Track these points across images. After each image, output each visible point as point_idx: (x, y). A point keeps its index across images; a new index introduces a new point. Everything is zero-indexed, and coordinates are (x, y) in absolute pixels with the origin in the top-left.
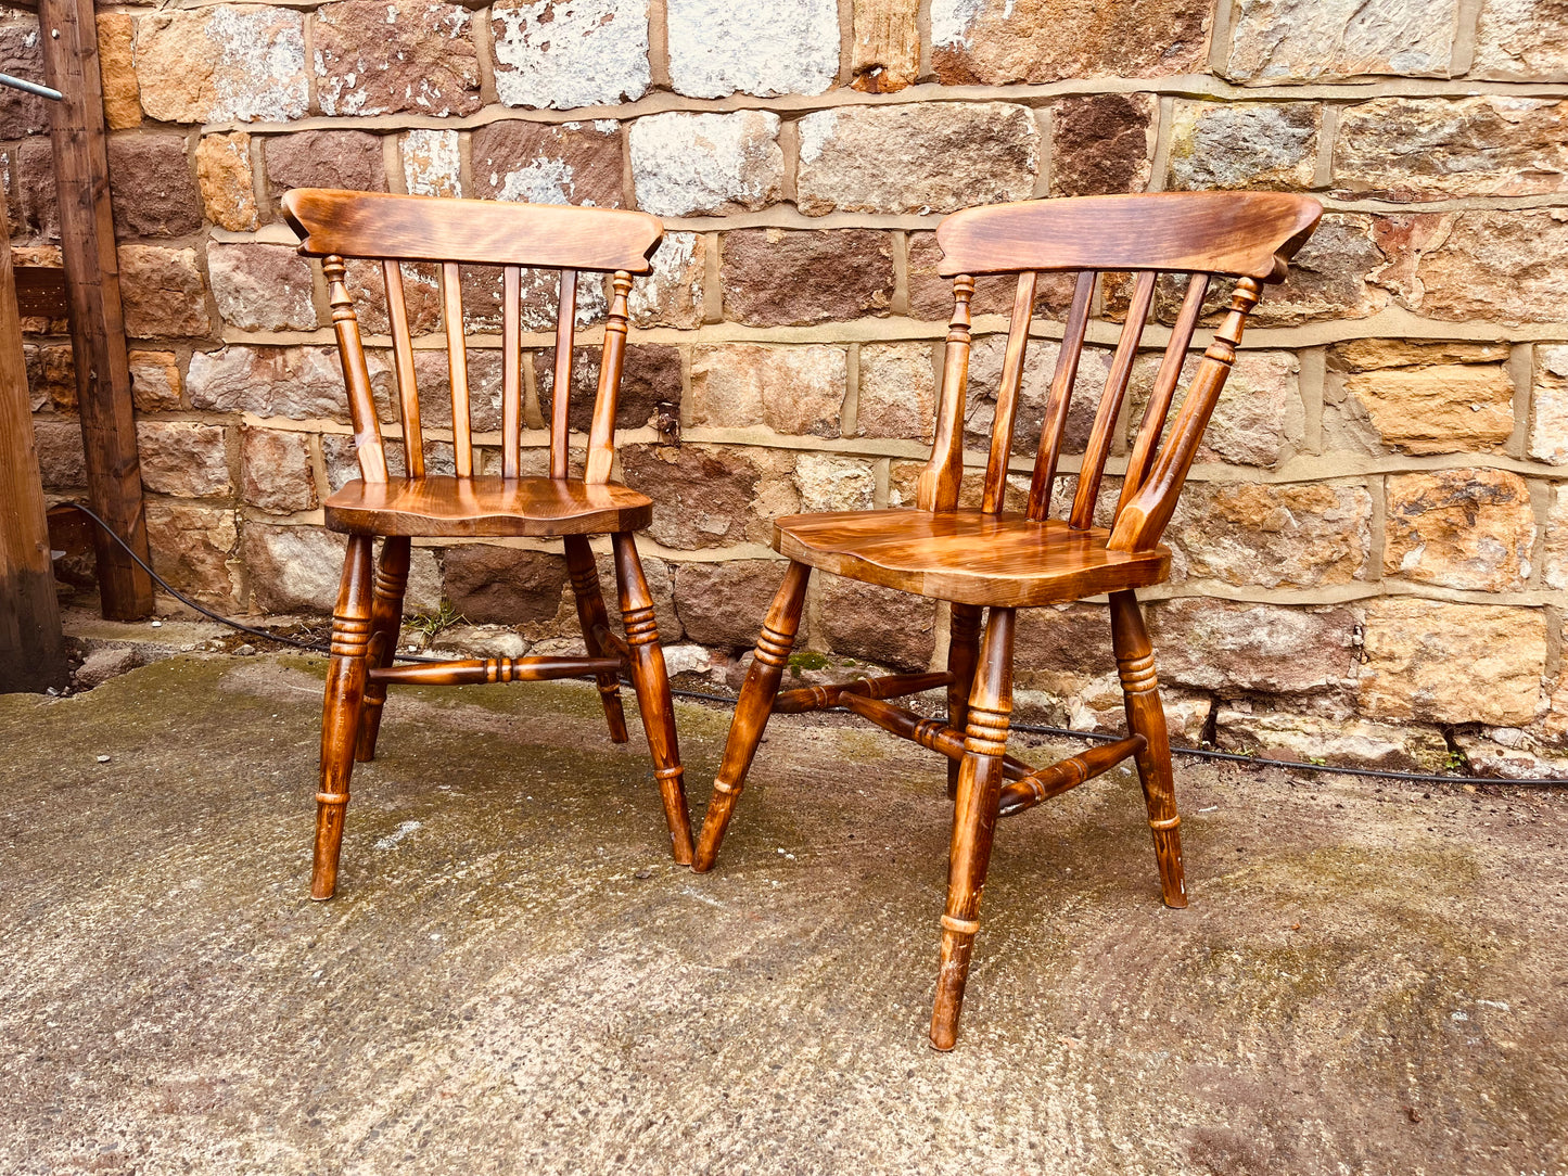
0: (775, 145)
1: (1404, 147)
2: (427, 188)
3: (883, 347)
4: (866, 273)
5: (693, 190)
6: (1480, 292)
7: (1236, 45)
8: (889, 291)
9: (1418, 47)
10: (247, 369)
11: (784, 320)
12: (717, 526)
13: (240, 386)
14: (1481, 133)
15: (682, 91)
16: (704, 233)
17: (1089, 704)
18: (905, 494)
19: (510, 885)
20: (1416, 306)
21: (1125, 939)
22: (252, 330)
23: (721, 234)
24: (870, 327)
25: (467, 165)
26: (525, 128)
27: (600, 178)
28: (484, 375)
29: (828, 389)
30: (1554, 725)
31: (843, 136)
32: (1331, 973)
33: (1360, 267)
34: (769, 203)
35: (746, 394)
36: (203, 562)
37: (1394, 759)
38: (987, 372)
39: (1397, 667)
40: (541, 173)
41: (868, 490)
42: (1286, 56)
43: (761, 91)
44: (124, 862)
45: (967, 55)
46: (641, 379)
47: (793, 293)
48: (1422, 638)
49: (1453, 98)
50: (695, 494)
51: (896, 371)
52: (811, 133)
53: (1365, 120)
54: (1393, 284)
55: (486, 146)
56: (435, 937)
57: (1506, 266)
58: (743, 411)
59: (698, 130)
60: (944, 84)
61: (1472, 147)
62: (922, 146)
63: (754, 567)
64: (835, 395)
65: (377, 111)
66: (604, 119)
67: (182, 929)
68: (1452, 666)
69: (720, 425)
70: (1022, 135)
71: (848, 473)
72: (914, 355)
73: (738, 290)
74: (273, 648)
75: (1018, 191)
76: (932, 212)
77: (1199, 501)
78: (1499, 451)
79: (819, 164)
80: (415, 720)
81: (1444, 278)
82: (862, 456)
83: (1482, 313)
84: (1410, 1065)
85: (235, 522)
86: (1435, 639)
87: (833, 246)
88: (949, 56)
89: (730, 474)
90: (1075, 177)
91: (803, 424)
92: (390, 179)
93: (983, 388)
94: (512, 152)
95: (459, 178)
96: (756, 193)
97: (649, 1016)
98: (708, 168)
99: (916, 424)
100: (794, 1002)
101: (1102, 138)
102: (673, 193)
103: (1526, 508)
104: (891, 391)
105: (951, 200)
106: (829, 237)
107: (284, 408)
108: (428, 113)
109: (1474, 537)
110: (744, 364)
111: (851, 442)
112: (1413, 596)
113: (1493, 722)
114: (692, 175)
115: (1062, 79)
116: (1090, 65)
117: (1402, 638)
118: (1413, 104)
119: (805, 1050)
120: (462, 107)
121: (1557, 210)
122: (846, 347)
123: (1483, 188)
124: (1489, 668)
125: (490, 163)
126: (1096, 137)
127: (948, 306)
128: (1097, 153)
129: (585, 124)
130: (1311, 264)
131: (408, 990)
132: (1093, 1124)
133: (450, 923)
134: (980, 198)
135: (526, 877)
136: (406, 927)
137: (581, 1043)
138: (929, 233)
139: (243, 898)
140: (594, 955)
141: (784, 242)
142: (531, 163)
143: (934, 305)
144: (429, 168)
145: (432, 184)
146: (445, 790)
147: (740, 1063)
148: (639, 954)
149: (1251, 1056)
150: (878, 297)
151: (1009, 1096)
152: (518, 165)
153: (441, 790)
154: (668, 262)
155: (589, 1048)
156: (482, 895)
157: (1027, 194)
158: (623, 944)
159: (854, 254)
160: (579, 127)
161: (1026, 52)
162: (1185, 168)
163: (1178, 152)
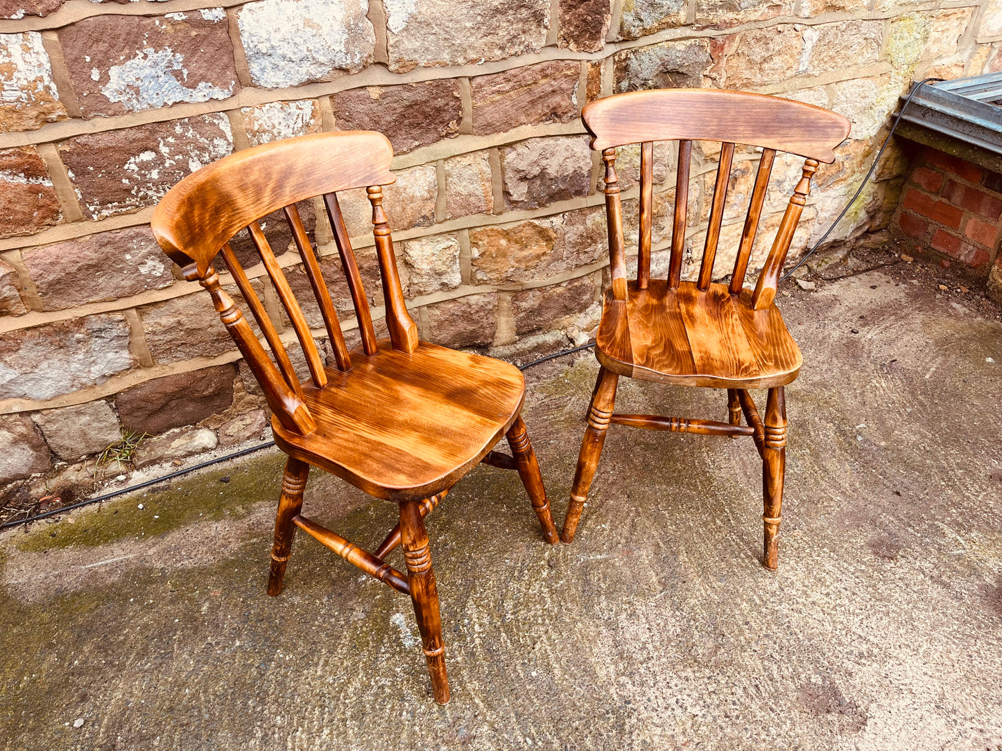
0: (367, 20)
2: (19, 93)
3: (459, 159)
4: (445, 110)
5: (306, 65)
6: (747, 74)
8: (460, 120)
16: (317, 98)
17: (584, 330)
19: (509, 616)
20: (722, 85)
23: (332, 96)
24: (446, 147)
25: (59, 64)
26: (122, 22)
27: (211, 61)
28: (127, 251)
29: (426, 195)
33: (703, 68)
34: (366, 67)
38: (526, 163)
40: (147, 63)
41: (458, 252)
51: (467, 173)
52: (396, 8)
54: (714, 75)
55: (80, 44)
56: (534, 674)
57: (758, 59)
58: (364, 223)
59: (305, 14)
62: (479, 14)
64: (431, 197)
66: (210, 9)
70: (541, 3)
71: (444, 245)
72: (478, 160)
75: (538, 41)
76: (485, 62)
77: (630, 209)
79: (405, 34)
81: (735, 69)
82: (449, 232)
84: (874, 471)
87: (421, 95)
90: (572, 29)
91: (410, 222)
93: (523, 173)
94: (112, 46)
95: (53, 78)
96: (357, 61)
97: (680, 639)
98: (318, 46)
99: (482, 204)
100: (707, 587)
102: (287, 69)
104: (465, 186)
105: (498, 52)
106: (416, 89)
111: (443, 225)
114: (306, 53)
119: (742, 607)
120: (40, 7)
121: (780, 26)
122: (434, 164)
123: (753, 17)
125: (88, 59)
127: (498, 124)
128: (584, 12)
129: (190, 14)
130: (684, 70)
131: (580, 712)
132: (846, 565)
133: (526, 661)
134: (517, 49)
135: (508, 605)
136: (513, 680)
137: (684, 674)
138: (485, 77)
139: (404, 736)
140: (612, 626)
141: (384, 96)
142: (136, 55)
143: (489, 125)
144: (16, 74)
145: (22, 89)
146: (367, 580)
147: (736, 632)
148: (626, 610)
149: (838, 498)
150: (453, 125)
151: (815, 573)
152: (122, 58)
153: (364, 582)
154: (291, 126)
155: (689, 672)
156: (509, 631)
157: (543, 43)
158: (612, 611)
159: (435, 99)
160: (184, 17)
162: (629, 18)
163: (627, 8)
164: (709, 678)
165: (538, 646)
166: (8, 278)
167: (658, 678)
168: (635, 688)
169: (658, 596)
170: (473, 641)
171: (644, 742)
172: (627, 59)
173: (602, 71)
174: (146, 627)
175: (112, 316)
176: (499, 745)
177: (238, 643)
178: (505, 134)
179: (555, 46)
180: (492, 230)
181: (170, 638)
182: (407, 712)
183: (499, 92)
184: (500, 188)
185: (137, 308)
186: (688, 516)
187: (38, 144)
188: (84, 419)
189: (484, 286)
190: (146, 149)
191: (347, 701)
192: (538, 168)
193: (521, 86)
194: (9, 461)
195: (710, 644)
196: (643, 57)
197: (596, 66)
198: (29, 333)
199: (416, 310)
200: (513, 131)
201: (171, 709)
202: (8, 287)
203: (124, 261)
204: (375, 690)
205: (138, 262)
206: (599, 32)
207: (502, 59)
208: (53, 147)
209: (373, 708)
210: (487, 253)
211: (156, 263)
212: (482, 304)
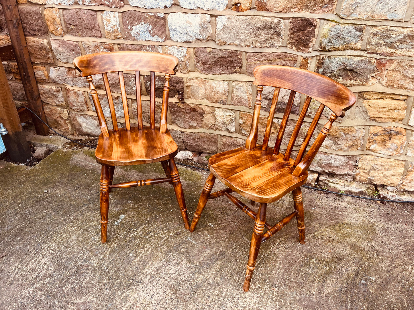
0: (209, 24)
1: (388, 41)
2: (111, 28)
3: (239, 82)
4: (234, 62)
5: (186, 36)
6: (402, 82)
7: (344, 7)
8: (241, 68)
9: (396, 12)
10: (66, 73)
11: (211, 73)
12: (194, 124)
13: (64, 78)
14: (410, 38)
15: (182, 6)
16: (189, 48)
18: (243, 121)
19: (147, 237)
20: (384, 84)
21: (290, 255)
22: (65, 63)
23: (194, 48)
24: (235, 76)
25: (121, 22)
26: (137, 13)
27: (159, 29)
28: (130, 81)
29: (223, 92)
30: (403, 187)
31: (229, 24)
32: (335, 267)
33: (370, 72)
34: (207, 40)
35: (201, 91)
36: (61, 121)
37: (361, 193)
38: (266, 92)
39: (365, 171)
40: (142, 26)
41: (234, 119)
42: (358, 12)
43: (205, 8)
44: (57, 229)
45: (265, 3)
46: (173, 86)
47: (214, 66)
48: (373, 165)
49: (403, 28)
50: (188, 116)
51: (242, 89)
52: (220, 22)
53: (378, 32)
54: (379, 78)
55: (126, 17)
56: (131, 255)
57: (410, 76)
58: (200, 96)
59: (187, 18)
60: (258, 10)
61: (407, 42)
62: (251, 28)
63: (204, 135)
64: (225, 94)
65: (94, 4)
66: (160, 13)
67: (73, 253)
68: (379, 172)
69: (195, 99)
70: (280, 28)
71: (229, 114)
72: (247, 85)
73: (199, 64)
74: (82, 148)
75: (278, 43)
76: (253, 47)
77: (320, 129)
79: (222, 31)
80: (120, 176)
81: (393, 78)
82: (232, 110)
83: (402, 87)
84: (349, 297)
85: (67, 112)
86: (376, 166)
87: (226, 54)
88: (260, 3)
89: (197, 111)
90: (294, 41)
91: (217, 101)
92: (100, 25)
93: (265, 96)
94: (134, 20)
95: (119, 26)
96: (204, 38)
97: (180, 281)
98: (190, 30)
99: (247, 103)
100: (213, 276)
101: (303, 30)
102: (180, 36)
103: (405, 137)
104: (240, 94)
105: (259, 45)
106: (224, 52)
107: (77, 84)
108: (109, 6)
109: (390, 143)
110: (201, 84)
111: (229, 106)
112: (372, 155)
113: (387, 185)
114: (186, 32)
115: (292, 12)
116: (301, 8)
117: (368, 165)
118: (392, 28)
119: (215, 291)
120: (119, 5)
122: (228, 82)
123: (408, 54)
124: (388, 173)
125: (128, 22)
126: (301, 30)
128: (301, 35)
129: (154, 14)
130: (357, 71)
131: (126, 273)
133: (134, 250)
134: (267, 45)
135: (151, 234)
136: (124, 252)
137: (166, 290)
138: (253, 53)
139: (86, 242)
140: (167, 261)
141: (212, 52)
142: (140, 24)
143: (253, 72)
144: (111, 23)
146: (130, 203)
147: (201, 296)
148: (178, 261)
149: (314, 293)
150: (237, 69)
152: (136, 24)
153: (128, 203)
154: (180, 55)
155: (168, 292)
156: (141, 241)
157: (280, 44)
158: (174, 258)
159: (231, 57)
160: (153, 15)
161: (283, 4)
162: (325, 41)
163: (324, 36)
164: (171, 298)
165: (142, 249)
167: (158, 284)
168: (148, 281)
169: (193, 266)
170: (130, 235)
171: (129, 295)
172: (323, 59)
173: (309, 62)
174: (80, 181)
177: (88, 197)
179: (285, 47)
180: (250, 115)
181: (80, 187)
182: (94, 238)
183: (258, 60)
185: (132, 99)
186: (241, 253)
187: (114, 44)
189: (245, 137)
191: (87, 225)
192: (272, 96)
193: (268, 60)
194: (97, 130)
196: (333, 60)
197: (306, 59)
199: (216, 135)
201: (61, 201)
203: (129, 84)
206: (308, 44)
207: (261, 48)
208: (117, 45)
209: (90, 231)
210: (246, 123)
212: (242, 143)
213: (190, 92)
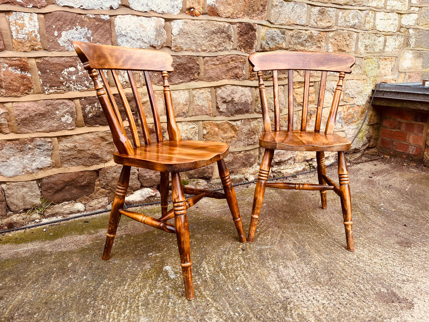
0: (164, 29)
1: (300, 41)
2: (24, 36)
3: (198, 90)
4: (193, 69)
5: (139, 42)
7: (273, 14)
8: (199, 74)
9: (301, 18)
14: (310, 38)
15: (133, 8)
18: (206, 130)
24: (193, 84)
25: (43, 27)
26: (70, 15)
27: (103, 35)
28: (58, 109)
29: (185, 103)
31: (186, 28)
34: (162, 47)
37: (304, 169)
38: (225, 95)
40: (77, 32)
41: (197, 131)
42: (281, 18)
43: (159, 11)
45: (216, 8)
47: (173, 75)
49: (306, 30)
51: (202, 96)
52: (175, 26)
53: (293, 34)
55: (52, 20)
59: (140, 22)
60: (210, 15)
61: (309, 41)
62: (207, 33)
64: (187, 104)
66: (104, 15)
70: (230, 32)
71: (192, 127)
72: (206, 91)
73: (156, 74)
75: (229, 47)
76: (209, 51)
78: (313, 104)
79: (178, 36)
82: (194, 121)
84: (392, 219)
87: (183, 61)
88: (212, 8)
90: (242, 44)
91: (178, 114)
93: (224, 99)
94: (64, 23)
95: (39, 33)
96: (159, 44)
97: (311, 275)
98: (144, 35)
99: (208, 111)
100: (321, 257)
101: (247, 34)
104: (201, 102)
105: (214, 48)
106: (182, 58)
108: (21, 5)
109: (311, 121)
110: (159, 98)
111: (191, 118)
114: (139, 37)
115: (238, 18)
116: (244, 15)
118: (301, 31)
119: (340, 264)
120: (39, 4)
122: (188, 90)
123: (311, 50)
125: (54, 27)
127: (214, 78)
128: (246, 38)
129: (96, 16)
131: (263, 303)
132: (387, 249)
133: (233, 284)
134: (221, 48)
135: (223, 264)
136: (227, 291)
137: (315, 288)
138: (209, 58)
139: (170, 312)
140: (276, 270)
142: (73, 28)
143: (211, 77)
144: (25, 28)
145: (26, 34)
146: (153, 254)
147: (339, 273)
148: (282, 265)
149: (378, 228)
150: (196, 75)
151: (373, 252)
152: (67, 28)
153: (151, 255)
155: (318, 287)
156: (224, 272)
157: (231, 48)
158: (275, 265)
159: (189, 63)
160: (94, 16)
161: (230, 9)
162: (264, 43)
163: (263, 39)
164: (329, 289)
165: (239, 278)
166: (4, 114)
167: (302, 289)
168: (291, 293)
169: (297, 260)
170: (205, 276)
171: (298, 314)
174: (39, 272)
175: (46, 139)
176: (221, 316)
177: (85, 277)
178: (217, 82)
179: (236, 49)
180: (212, 123)
181: (51, 276)
182: (171, 303)
183: (214, 64)
184: (215, 105)
185: (58, 137)
186: (308, 233)
187: (28, 58)
188: (25, 190)
190: (71, 66)
191: (140, 299)
192: (230, 98)
193: (223, 63)
195: (327, 277)
198: (8, 143)
200: (220, 81)
201: (46, 303)
202: (3, 119)
203: (55, 114)
204: (155, 294)
205: (62, 115)
206: (252, 46)
207: (216, 51)
208: (34, 60)
209: (153, 302)
210: (210, 133)
211: (69, 117)
213: (146, 110)
